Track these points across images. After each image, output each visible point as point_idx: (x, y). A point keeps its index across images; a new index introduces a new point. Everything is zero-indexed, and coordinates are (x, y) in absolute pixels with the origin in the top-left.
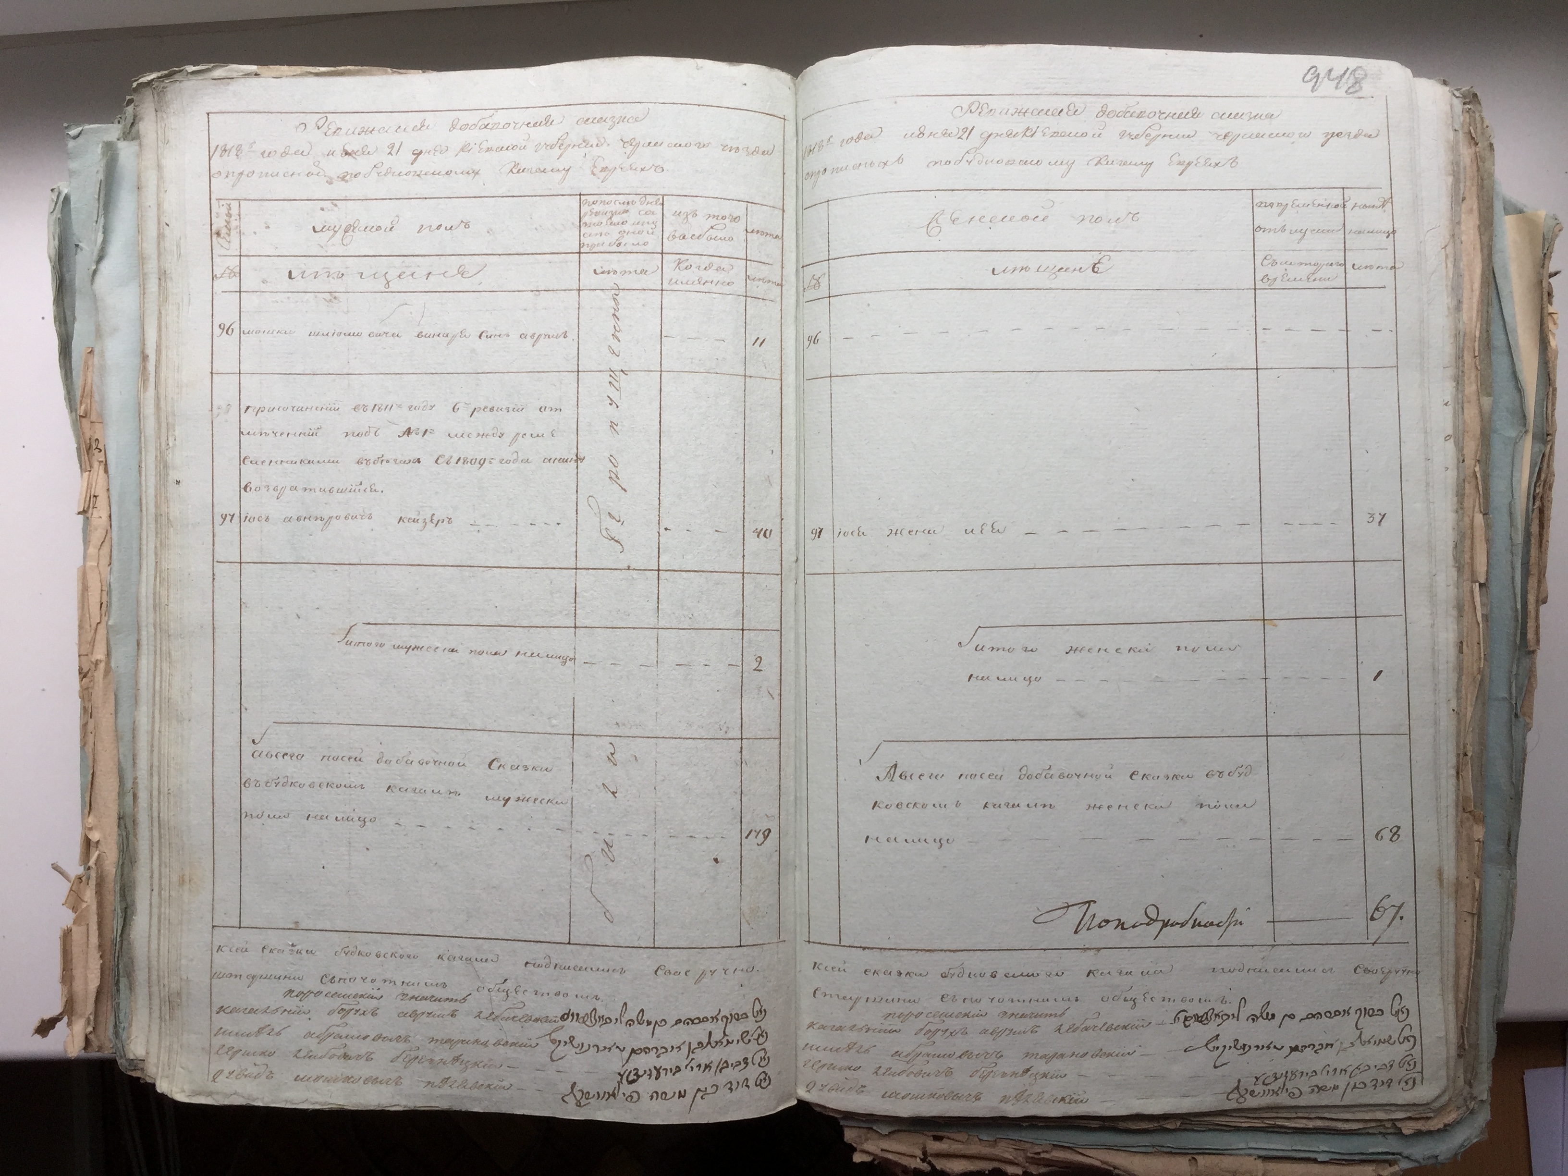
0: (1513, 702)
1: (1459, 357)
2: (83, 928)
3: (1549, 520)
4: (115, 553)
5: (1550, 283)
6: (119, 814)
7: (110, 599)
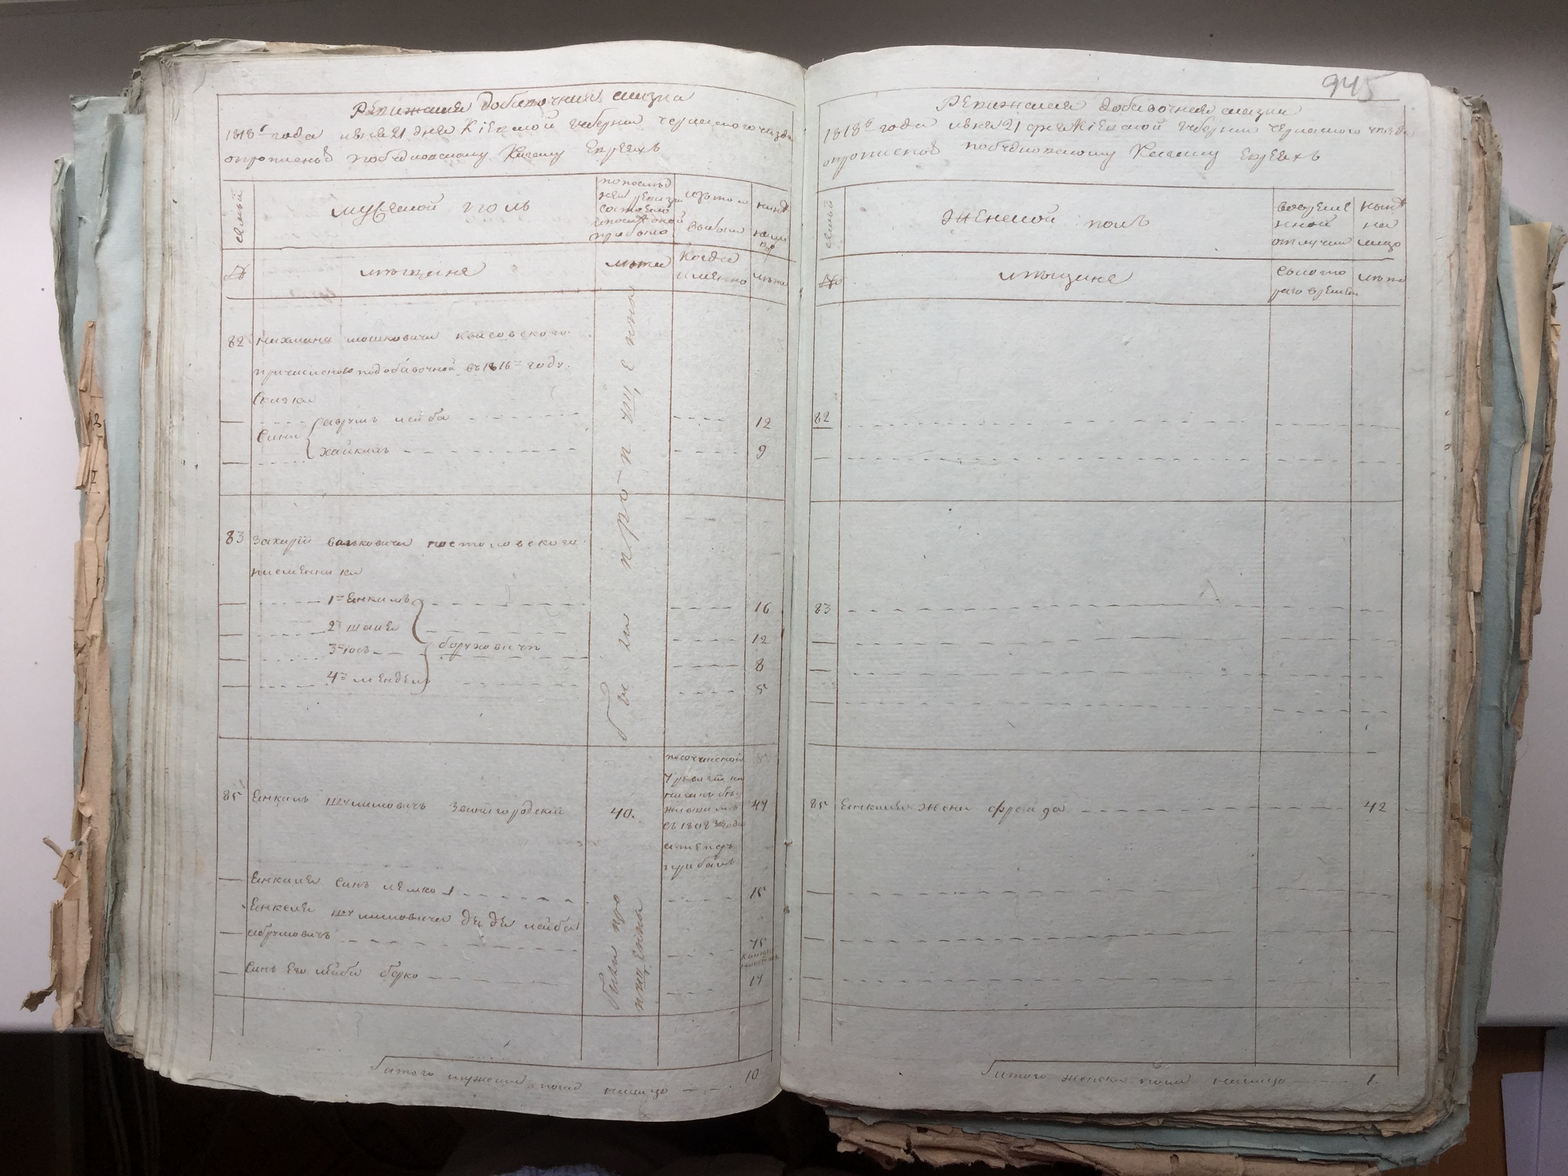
0: (1504, 711)
1: (1460, 367)
2: (75, 903)
3: (1545, 531)
4: (112, 529)
5: (1553, 295)
6: (112, 790)
7: (107, 574)
